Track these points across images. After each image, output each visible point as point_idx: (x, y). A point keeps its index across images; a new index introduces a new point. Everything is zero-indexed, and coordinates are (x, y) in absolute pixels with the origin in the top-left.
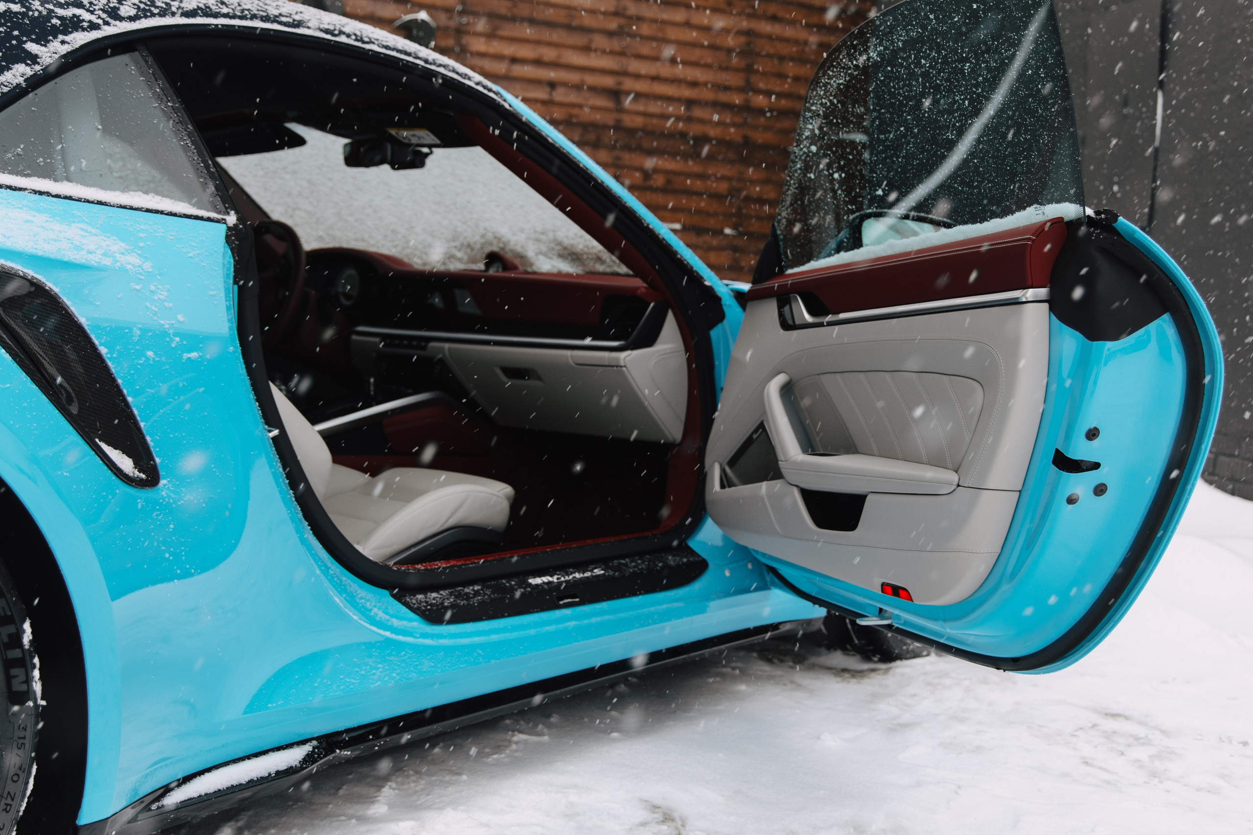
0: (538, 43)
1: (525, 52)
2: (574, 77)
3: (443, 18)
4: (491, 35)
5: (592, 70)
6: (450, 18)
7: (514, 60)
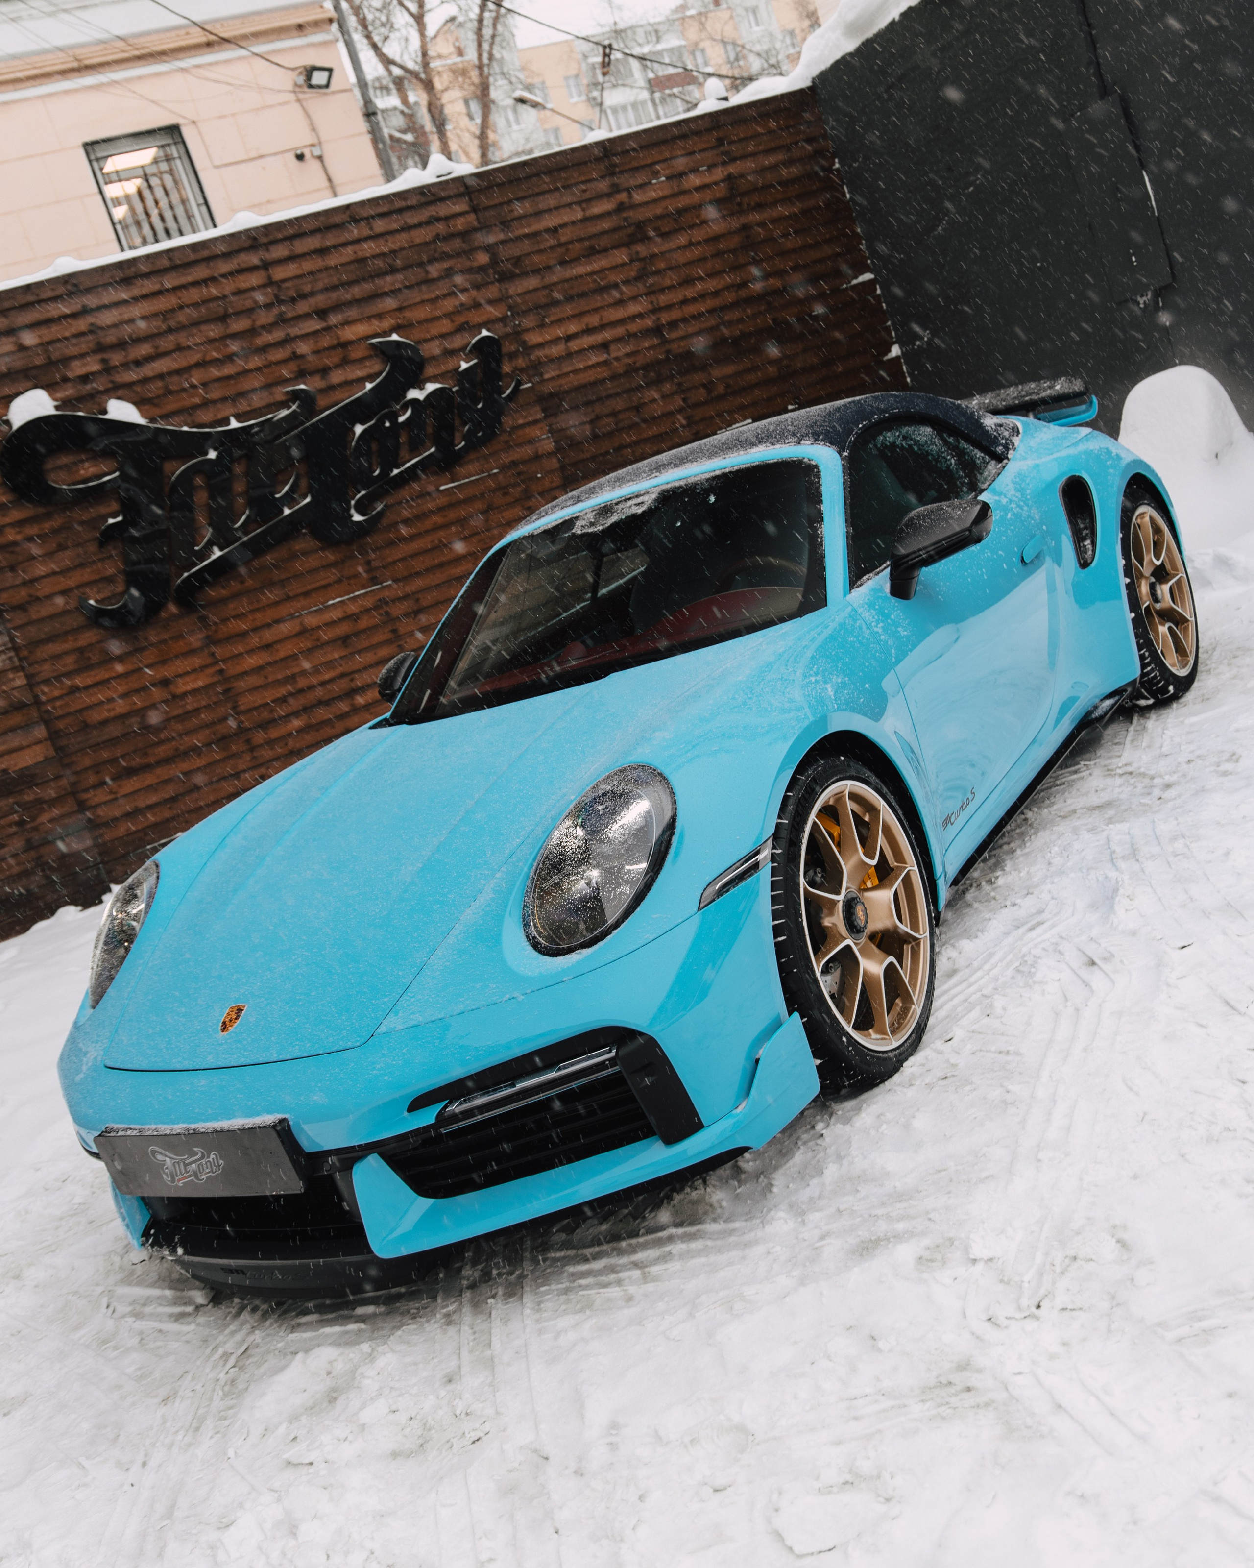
0: (581, 314)
1: (573, 328)
2: (620, 331)
3: (501, 329)
4: (542, 326)
5: (633, 318)
6: (505, 326)
7: (569, 338)
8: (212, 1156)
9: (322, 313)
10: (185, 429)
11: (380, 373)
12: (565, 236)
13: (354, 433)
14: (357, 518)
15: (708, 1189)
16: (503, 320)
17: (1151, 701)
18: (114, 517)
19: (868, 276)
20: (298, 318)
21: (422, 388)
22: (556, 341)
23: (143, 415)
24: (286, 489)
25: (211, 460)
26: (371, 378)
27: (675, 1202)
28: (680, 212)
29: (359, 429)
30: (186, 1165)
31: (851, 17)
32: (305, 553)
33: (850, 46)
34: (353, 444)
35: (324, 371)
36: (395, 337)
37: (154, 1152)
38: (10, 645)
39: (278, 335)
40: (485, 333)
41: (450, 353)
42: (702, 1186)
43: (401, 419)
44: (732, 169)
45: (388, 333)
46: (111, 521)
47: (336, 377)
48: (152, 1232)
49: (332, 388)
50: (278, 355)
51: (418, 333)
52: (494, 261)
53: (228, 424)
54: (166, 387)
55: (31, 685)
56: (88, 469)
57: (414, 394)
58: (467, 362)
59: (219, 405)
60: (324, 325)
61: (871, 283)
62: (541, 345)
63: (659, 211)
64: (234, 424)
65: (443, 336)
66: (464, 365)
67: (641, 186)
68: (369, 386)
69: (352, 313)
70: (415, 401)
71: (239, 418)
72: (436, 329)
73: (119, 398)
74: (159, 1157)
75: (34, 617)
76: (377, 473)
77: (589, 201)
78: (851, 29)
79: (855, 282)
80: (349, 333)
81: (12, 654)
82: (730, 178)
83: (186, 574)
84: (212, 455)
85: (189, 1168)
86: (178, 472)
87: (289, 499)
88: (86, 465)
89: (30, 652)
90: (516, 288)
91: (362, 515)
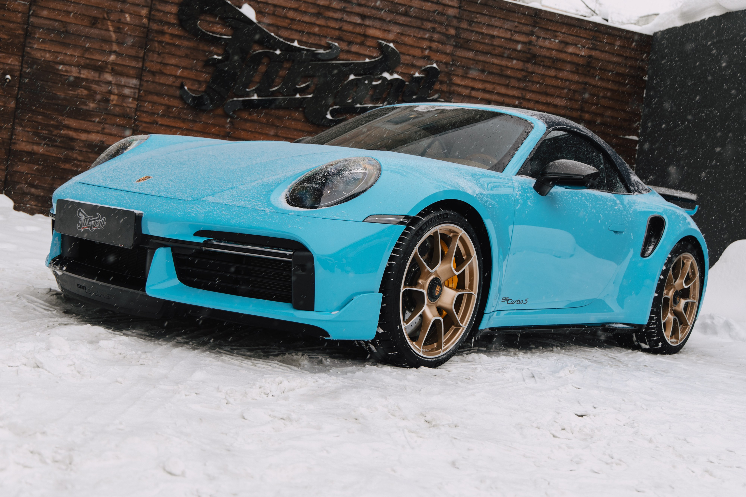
0: (485, 82)
1: (478, 85)
4: (463, 76)
6: (446, 68)
8: (103, 219)
9: (363, 17)
10: (272, 34)
11: (375, 58)
12: (496, 42)
13: (348, 77)
14: (329, 116)
15: (302, 358)
16: (446, 64)
17: (647, 347)
18: (218, 56)
19: (635, 138)
20: (351, 13)
21: (391, 74)
22: (466, 87)
23: (257, 19)
24: (303, 85)
25: (276, 54)
26: (370, 57)
27: (285, 357)
28: (558, 60)
29: (352, 77)
30: (90, 221)
31: (685, 9)
32: (295, 120)
33: (679, 23)
34: (346, 82)
35: (350, 43)
36: (391, 45)
37: (80, 211)
38: (138, 87)
39: (338, 15)
40: (435, 65)
41: (413, 66)
42: (300, 355)
43: (374, 83)
44: (593, 53)
45: (390, 42)
46: (215, 57)
47: (355, 48)
48: (57, 260)
49: (349, 52)
50: (333, 24)
51: (404, 49)
52: (457, 36)
53: (293, 42)
54: (274, 12)
55: (136, 110)
56: (218, 28)
57: (386, 75)
58: (419, 74)
59: (293, 32)
60: (362, 22)
61: (635, 142)
62: (459, 85)
63: (548, 54)
64: (296, 44)
65: (414, 56)
66: (417, 75)
67: (544, 39)
68: (367, 60)
69: (378, 24)
70: (385, 79)
71: (300, 42)
72: (413, 51)
73: (250, 5)
74: (81, 215)
75: (157, 80)
76: (349, 101)
77: (516, 32)
78: (683, 15)
79: (627, 137)
80: (371, 32)
81: (137, 91)
82: (590, 57)
83: (235, 99)
84: (278, 52)
85: (90, 223)
86: (258, 51)
87: (302, 91)
88: (219, 26)
89: (145, 95)
90: (460, 53)
91: (332, 116)
